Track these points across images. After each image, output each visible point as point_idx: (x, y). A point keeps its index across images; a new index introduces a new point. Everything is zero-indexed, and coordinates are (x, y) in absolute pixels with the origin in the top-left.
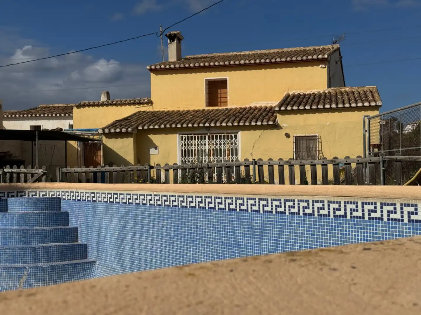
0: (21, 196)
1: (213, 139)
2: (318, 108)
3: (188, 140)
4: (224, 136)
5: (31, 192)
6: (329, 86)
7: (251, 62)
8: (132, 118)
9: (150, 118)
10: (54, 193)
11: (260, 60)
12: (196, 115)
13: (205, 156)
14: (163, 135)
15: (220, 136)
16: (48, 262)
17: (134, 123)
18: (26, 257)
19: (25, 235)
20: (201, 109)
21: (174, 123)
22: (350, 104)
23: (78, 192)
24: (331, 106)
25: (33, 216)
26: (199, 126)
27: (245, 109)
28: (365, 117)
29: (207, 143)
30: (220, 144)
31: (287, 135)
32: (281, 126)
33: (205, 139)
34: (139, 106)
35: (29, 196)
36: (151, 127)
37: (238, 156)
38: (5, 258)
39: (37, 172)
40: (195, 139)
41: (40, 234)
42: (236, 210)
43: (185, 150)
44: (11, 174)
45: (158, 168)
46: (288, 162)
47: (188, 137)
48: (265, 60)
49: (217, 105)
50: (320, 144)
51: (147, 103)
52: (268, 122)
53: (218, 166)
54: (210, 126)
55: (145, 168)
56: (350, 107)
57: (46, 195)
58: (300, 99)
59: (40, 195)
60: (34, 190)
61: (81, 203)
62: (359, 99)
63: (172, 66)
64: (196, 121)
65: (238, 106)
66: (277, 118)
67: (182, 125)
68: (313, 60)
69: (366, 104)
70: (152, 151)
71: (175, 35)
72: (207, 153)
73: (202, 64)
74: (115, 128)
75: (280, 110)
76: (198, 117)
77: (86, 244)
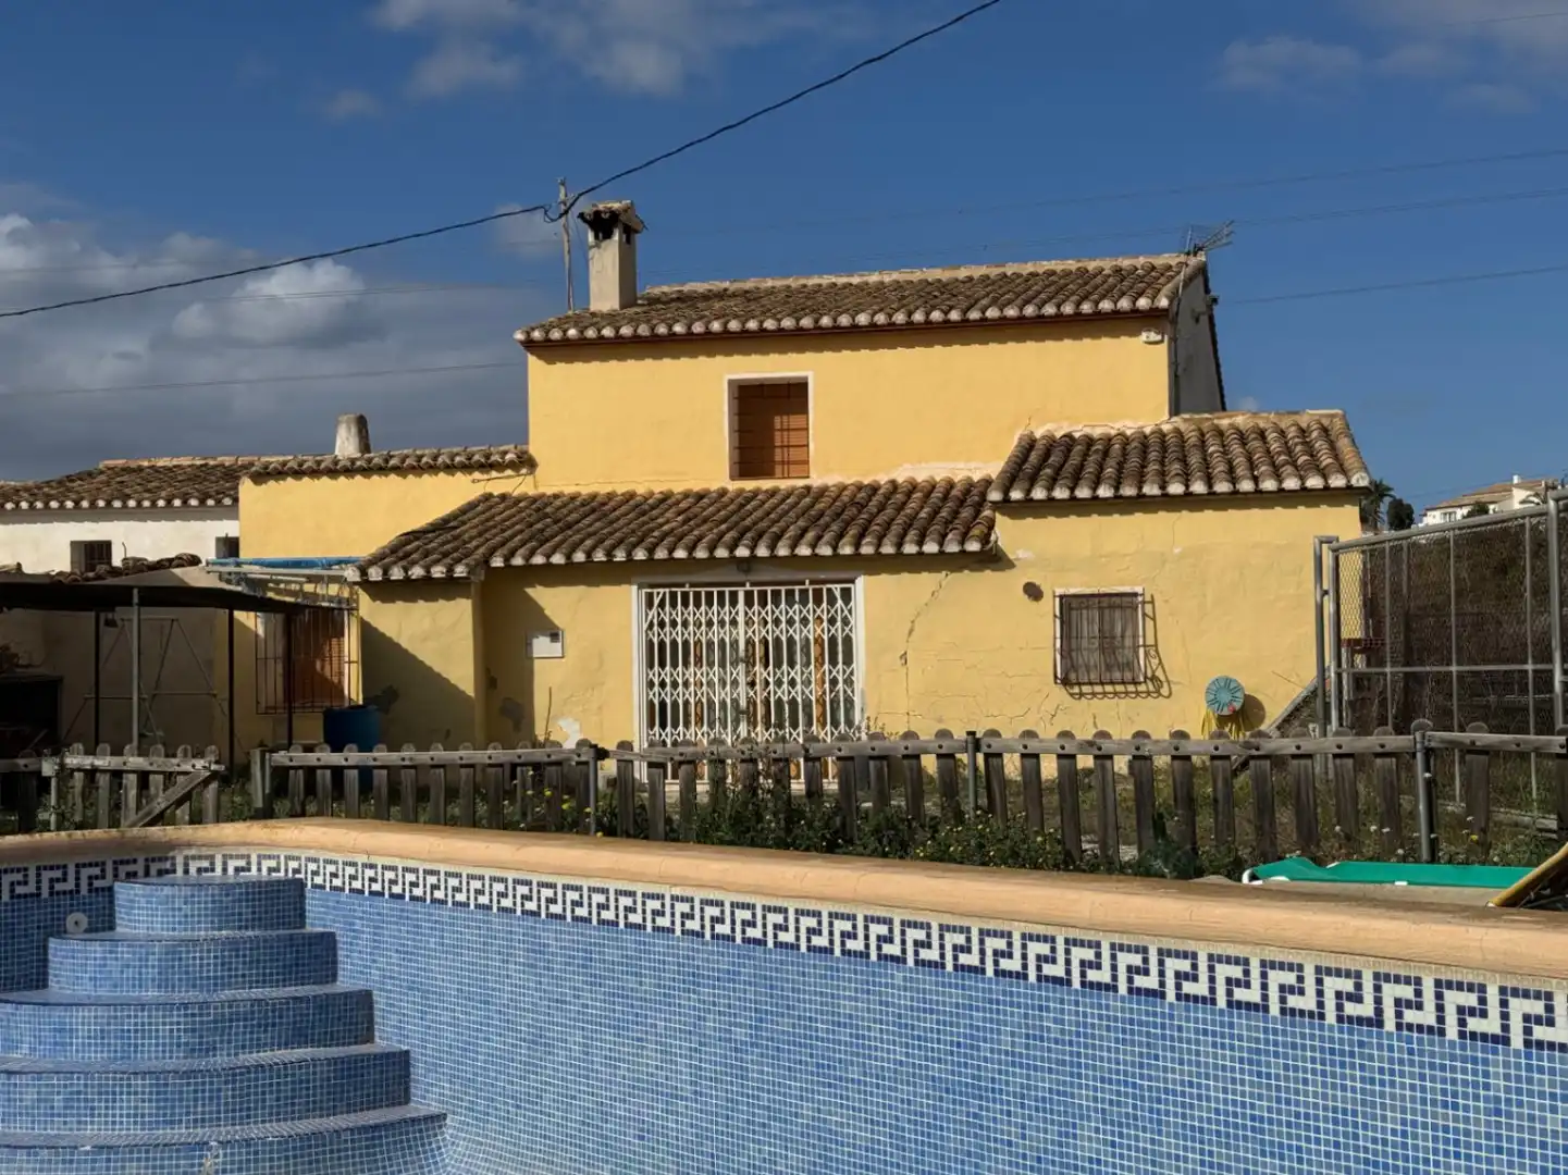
0: (161, 873)
1: (763, 604)
2: (1141, 496)
3: (673, 605)
4: (804, 593)
5: (194, 858)
6: (1175, 409)
7: (894, 319)
8: (464, 523)
9: (531, 525)
10: (279, 863)
11: (928, 314)
12: (695, 509)
13: (734, 664)
14: (582, 588)
15: (790, 594)
16: (278, 1120)
17: (474, 543)
18: (203, 1105)
19: (194, 1023)
20: (714, 486)
21: (622, 546)
22: (1256, 480)
23: (372, 866)
24: (1187, 486)
25: (216, 951)
26: (712, 558)
27: (875, 489)
28: (1321, 542)
29: (741, 619)
30: (790, 622)
31: (1033, 592)
32: (1011, 557)
33: (734, 603)
34: (486, 477)
35: (186, 872)
36: (538, 560)
37: (854, 665)
38: (129, 1108)
39: (187, 767)
40: (697, 605)
41: (245, 1020)
42: (983, 971)
43: (662, 644)
44: (91, 774)
45: (626, 757)
46: (1091, 744)
47: (673, 596)
48: (946, 313)
49: (769, 474)
50: (1150, 623)
51: (512, 465)
52: (962, 543)
53: (842, 754)
54: (753, 557)
55: (579, 756)
56: (1258, 491)
57: (249, 870)
58: (1074, 460)
59: (225, 870)
60: (205, 851)
61: (385, 904)
62: (1287, 463)
63: (608, 332)
64: (699, 539)
65: (849, 479)
66: (996, 528)
67: (651, 551)
68: (1116, 314)
69: (1314, 482)
70: (541, 645)
71: (614, 216)
72: (742, 653)
73: (716, 326)
74: (404, 563)
75: (1006, 500)
76: (705, 521)
77: (407, 1052)
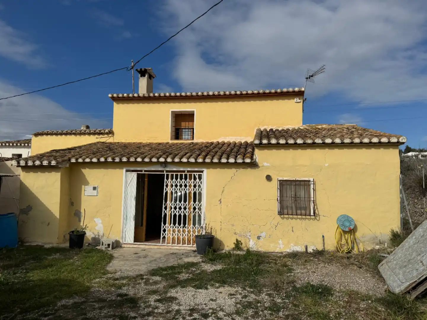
2: (314, 143)
4: (186, 176)
7: (220, 93)
12: (156, 147)
15: (181, 175)
21: (121, 156)
24: (333, 140)
26: (150, 161)
27: (212, 143)
30: (181, 186)
32: (261, 165)
34: (99, 137)
36: (87, 160)
51: (107, 134)
52: (243, 159)
54: (166, 162)
56: (361, 143)
63: (136, 95)
64: (149, 155)
65: (205, 141)
66: (255, 154)
67: (129, 158)
68: (288, 93)
69: (384, 140)
70: (89, 191)
71: (146, 70)
73: (167, 94)
75: (261, 143)
